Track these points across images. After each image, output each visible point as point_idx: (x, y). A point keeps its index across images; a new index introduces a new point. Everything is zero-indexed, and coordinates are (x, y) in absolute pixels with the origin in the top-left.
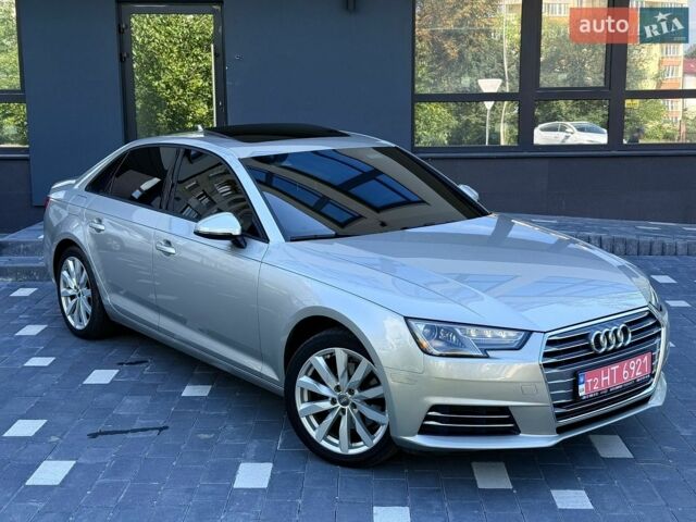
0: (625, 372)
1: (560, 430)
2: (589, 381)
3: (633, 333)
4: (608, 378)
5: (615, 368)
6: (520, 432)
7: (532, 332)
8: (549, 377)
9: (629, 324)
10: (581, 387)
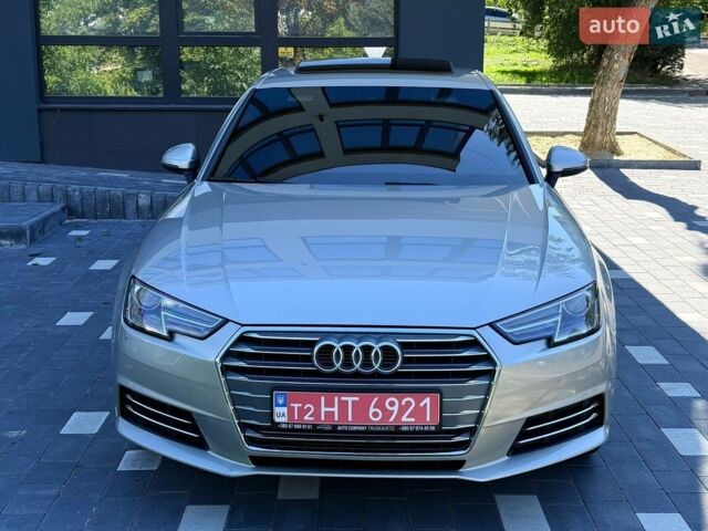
0: (372, 410)
1: (258, 461)
2: (296, 406)
3: (406, 360)
4: (336, 409)
5: (350, 399)
6: (209, 449)
7: (226, 321)
8: (231, 385)
9: (404, 346)
10: (277, 410)
